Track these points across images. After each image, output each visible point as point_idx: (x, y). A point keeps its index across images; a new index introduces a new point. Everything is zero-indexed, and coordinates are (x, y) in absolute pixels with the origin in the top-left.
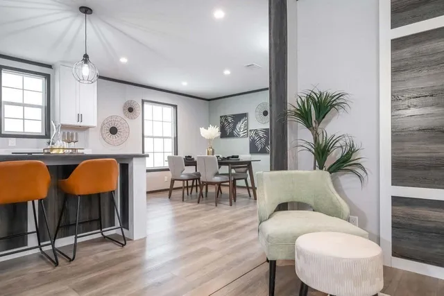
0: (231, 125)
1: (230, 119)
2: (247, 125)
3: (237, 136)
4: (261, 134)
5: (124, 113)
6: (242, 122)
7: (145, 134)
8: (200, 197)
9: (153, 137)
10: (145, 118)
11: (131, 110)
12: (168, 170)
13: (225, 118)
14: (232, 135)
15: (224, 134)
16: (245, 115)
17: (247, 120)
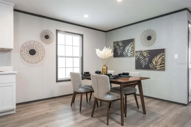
0: (121, 48)
1: (120, 44)
2: (133, 48)
3: (126, 56)
4: (145, 54)
5: (41, 39)
6: (129, 46)
7: (59, 55)
8: (94, 105)
9: (65, 57)
10: (58, 43)
11: (47, 37)
12: (70, 80)
13: (117, 43)
14: (122, 55)
15: (116, 54)
16: (132, 40)
17: (134, 44)
